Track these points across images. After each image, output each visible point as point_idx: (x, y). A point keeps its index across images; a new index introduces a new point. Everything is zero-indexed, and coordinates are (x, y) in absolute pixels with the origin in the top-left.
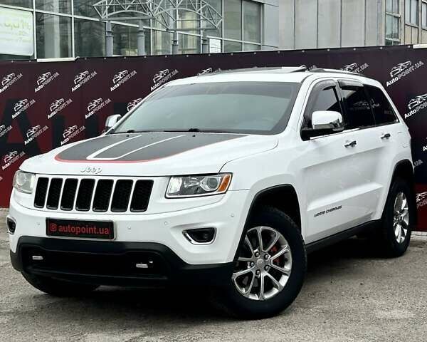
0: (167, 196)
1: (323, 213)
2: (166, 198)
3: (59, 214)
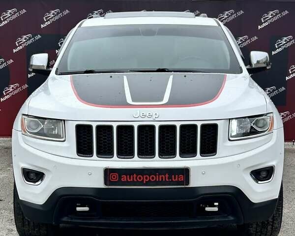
0: (231, 139)
2: (230, 140)
3: (117, 163)
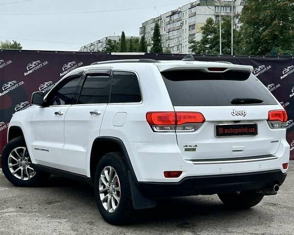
1: (39, 149)
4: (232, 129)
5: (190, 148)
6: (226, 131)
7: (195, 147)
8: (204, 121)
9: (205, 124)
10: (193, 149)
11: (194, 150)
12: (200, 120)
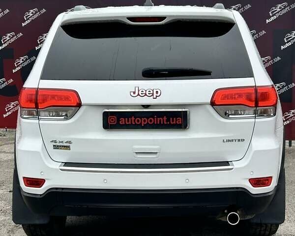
4: (135, 118)
5: (61, 144)
6: (122, 121)
7: (67, 144)
8: (79, 105)
9: (82, 109)
10: (65, 146)
11: (67, 148)
12: (74, 103)
